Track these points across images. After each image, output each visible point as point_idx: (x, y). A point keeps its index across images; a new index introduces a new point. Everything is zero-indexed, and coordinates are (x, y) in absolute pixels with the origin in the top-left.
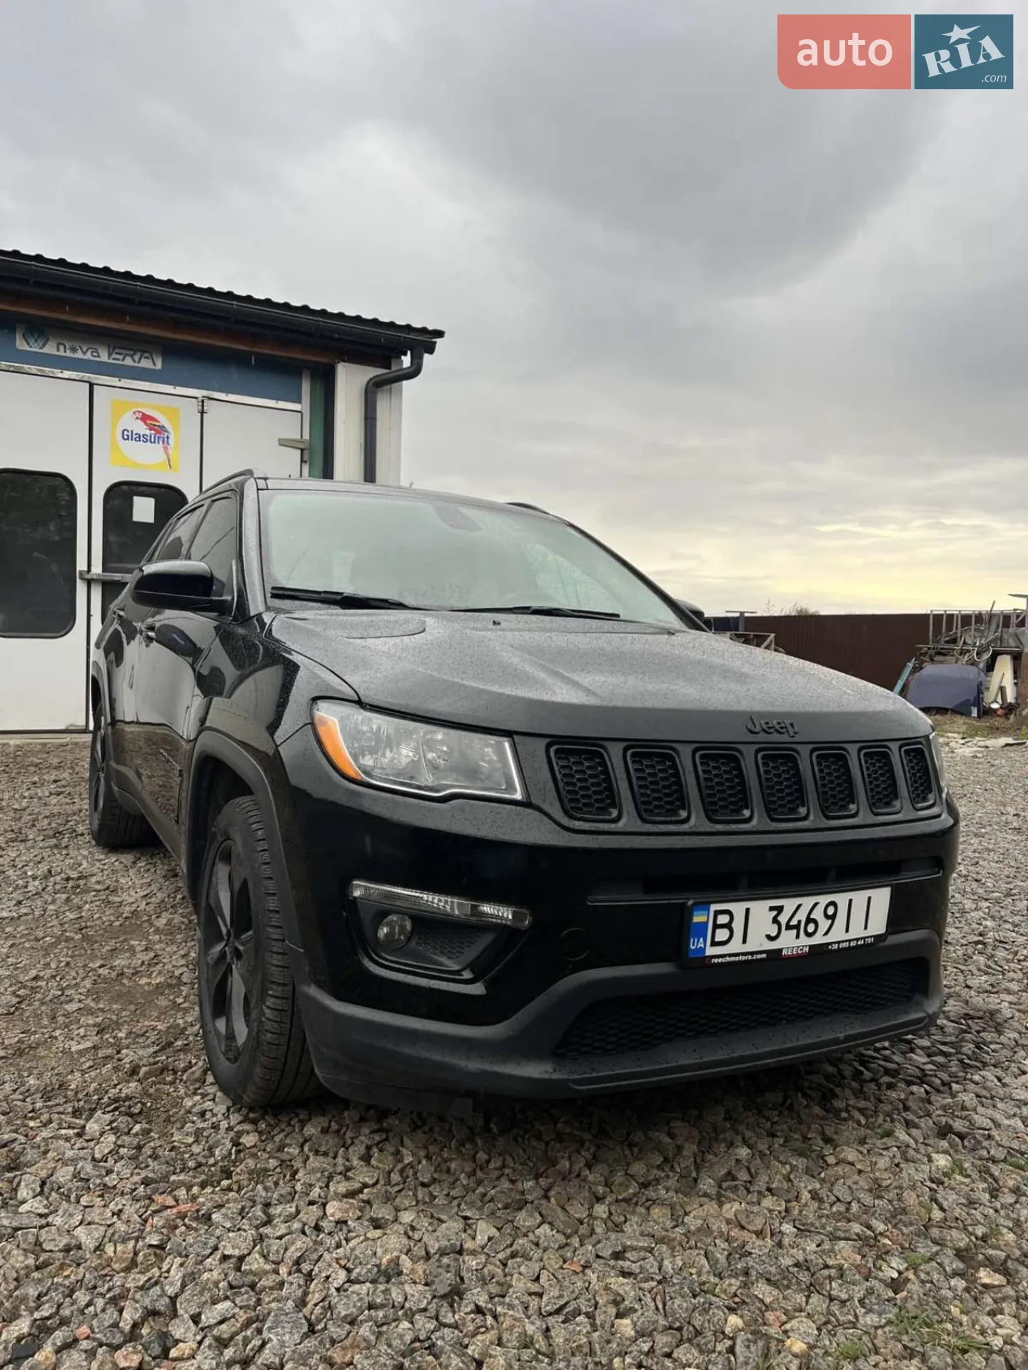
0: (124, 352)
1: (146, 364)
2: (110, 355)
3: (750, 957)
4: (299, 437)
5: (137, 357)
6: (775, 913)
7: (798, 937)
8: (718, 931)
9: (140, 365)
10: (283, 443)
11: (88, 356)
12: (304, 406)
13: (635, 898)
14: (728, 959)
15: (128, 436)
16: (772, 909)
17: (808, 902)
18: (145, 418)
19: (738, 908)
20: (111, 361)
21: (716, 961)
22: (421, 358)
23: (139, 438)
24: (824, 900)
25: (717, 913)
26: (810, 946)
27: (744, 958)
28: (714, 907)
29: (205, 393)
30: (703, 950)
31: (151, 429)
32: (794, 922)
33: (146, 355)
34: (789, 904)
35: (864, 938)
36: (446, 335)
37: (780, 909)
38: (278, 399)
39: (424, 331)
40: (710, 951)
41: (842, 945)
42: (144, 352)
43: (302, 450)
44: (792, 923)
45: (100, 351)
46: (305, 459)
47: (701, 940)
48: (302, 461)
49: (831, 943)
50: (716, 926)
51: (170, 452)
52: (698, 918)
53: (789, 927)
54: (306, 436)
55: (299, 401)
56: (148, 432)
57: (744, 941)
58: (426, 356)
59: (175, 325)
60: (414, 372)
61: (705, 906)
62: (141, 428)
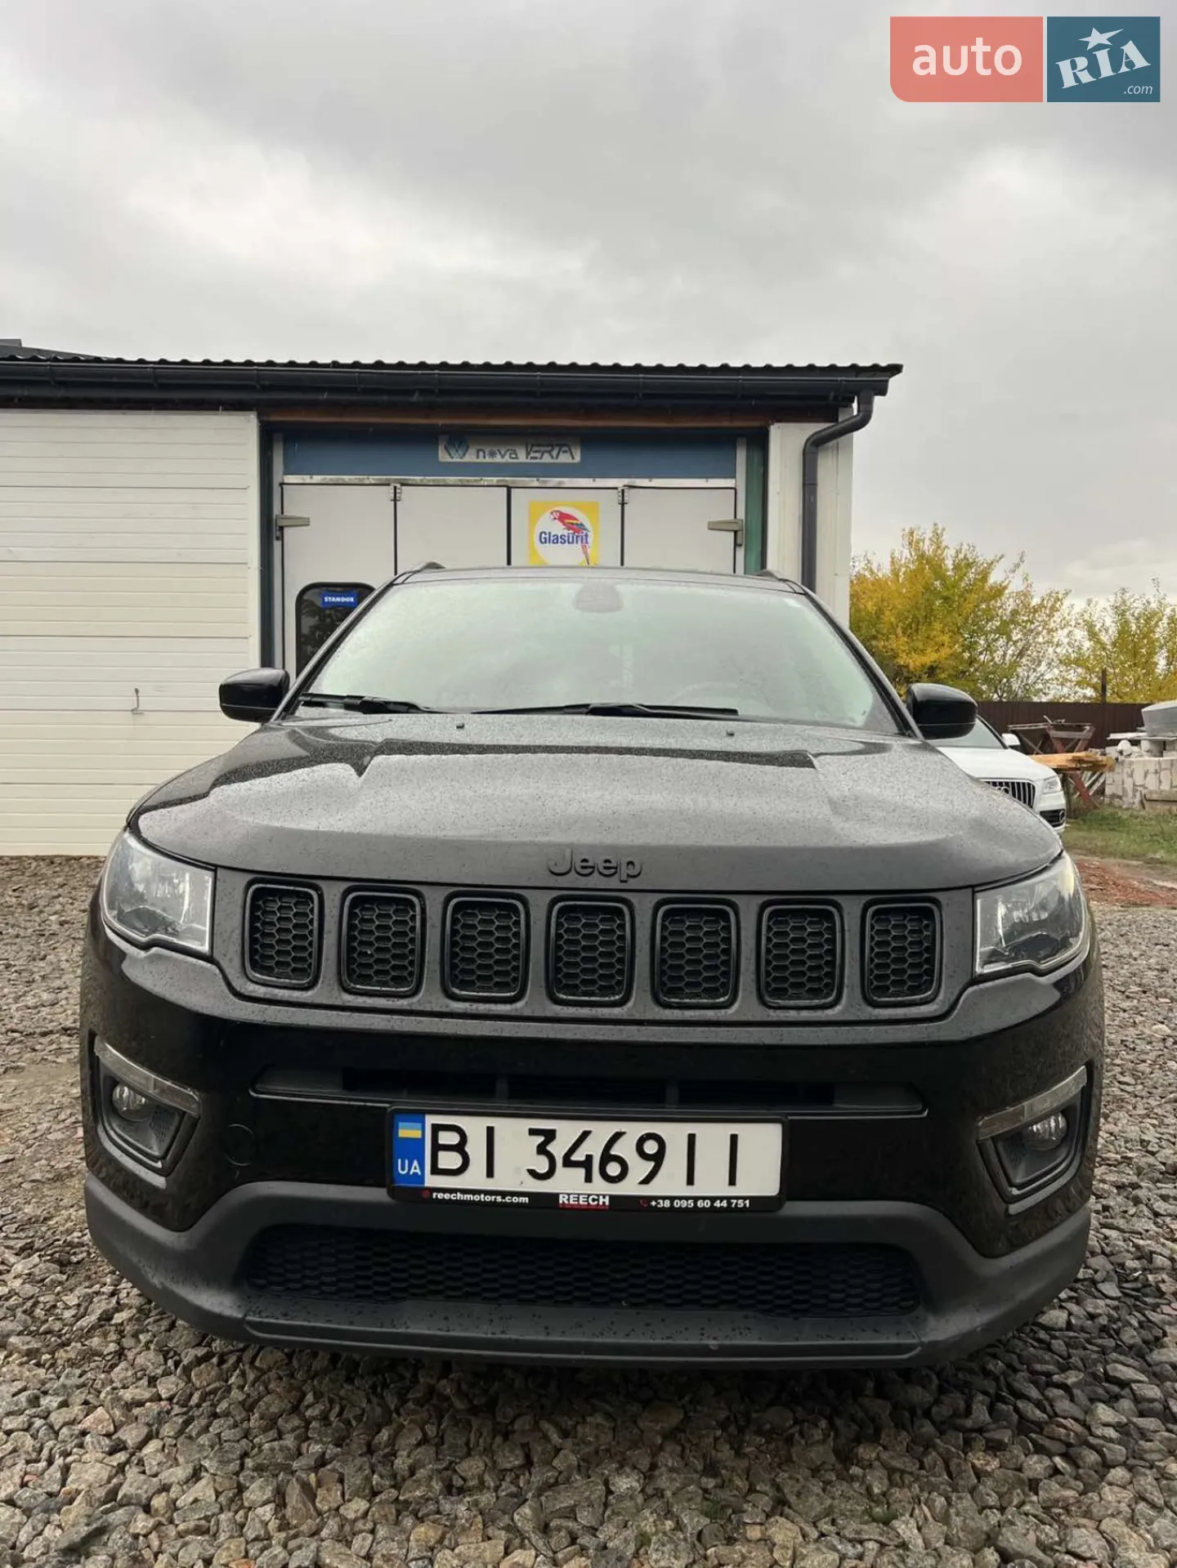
0: (542, 449)
1: (564, 458)
2: (528, 454)
3: (499, 1199)
4: (732, 517)
5: (554, 453)
6: (541, 1139)
7: (589, 1179)
8: (442, 1155)
9: (559, 461)
10: (714, 527)
11: (507, 459)
12: (740, 481)
13: (327, 1095)
14: (459, 1196)
15: (546, 539)
16: (533, 1132)
17: (602, 1131)
18: (563, 517)
19: (475, 1127)
20: (528, 461)
21: (440, 1196)
22: (870, 403)
23: (556, 540)
24: (635, 1130)
25: (436, 1129)
26: (612, 1197)
27: (488, 1198)
28: (431, 1120)
29: (626, 481)
30: (421, 1178)
31: (569, 529)
32: (578, 1156)
33: (564, 449)
34: (567, 1131)
35: (729, 1199)
36: (904, 369)
37: (550, 1135)
38: (707, 477)
39: (875, 368)
40: (431, 1181)
41: (677, 1203)
42: (561, 446)
43: (736, 532)
44: (574, 1158)
45: (518, 451)
46: (739, 542)
47: (415, 1163)
48: (736, 545)
49: (656, 1198)
50: (437, 1148)
51: (589, 550)
52: (407, 1131)
53: (568, 1162)
54: (741, 515)
55: (734, 477)
56: (566, 532)
57: (490, 1173)
58: (877, 399)
59: (588, 412)
60: (863, 420)
61: (418, 1116)
62: (559, 529)
